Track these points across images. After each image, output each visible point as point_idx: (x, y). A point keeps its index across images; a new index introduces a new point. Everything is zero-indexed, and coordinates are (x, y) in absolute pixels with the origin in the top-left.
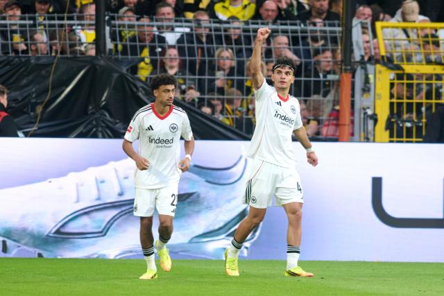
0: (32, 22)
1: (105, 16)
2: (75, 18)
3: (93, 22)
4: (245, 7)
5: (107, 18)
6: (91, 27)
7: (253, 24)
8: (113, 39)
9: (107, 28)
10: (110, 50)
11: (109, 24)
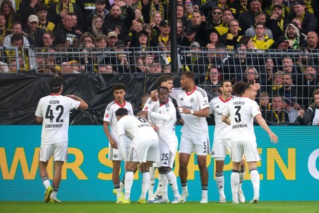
0: (131, 52)
1: (177, 48)
2: (158, 49)
3: (170, 52)
4: (266, 40)
5: (178, 49)
6: (168, 55)
7: (270, 51)
8: (183, 62)
9: (179, 56)
10: (181, 69)
11: (180, 53)
